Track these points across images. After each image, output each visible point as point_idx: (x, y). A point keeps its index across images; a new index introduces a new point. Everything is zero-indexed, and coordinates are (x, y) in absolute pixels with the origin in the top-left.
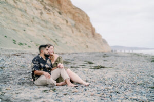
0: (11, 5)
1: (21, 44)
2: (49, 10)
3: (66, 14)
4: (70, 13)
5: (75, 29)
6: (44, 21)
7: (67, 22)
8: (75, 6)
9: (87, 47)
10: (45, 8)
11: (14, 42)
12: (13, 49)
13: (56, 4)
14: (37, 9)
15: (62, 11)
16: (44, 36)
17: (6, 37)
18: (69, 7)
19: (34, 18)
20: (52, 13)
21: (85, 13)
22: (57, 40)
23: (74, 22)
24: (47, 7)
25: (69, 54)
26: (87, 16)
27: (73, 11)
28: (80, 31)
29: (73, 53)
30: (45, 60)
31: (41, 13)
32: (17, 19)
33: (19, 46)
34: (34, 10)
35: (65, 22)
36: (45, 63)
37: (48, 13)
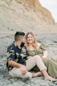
0: (7, 7)
1: (12, 30)
2: (28, 9)
3: (38, 11)
4: (40, 11)
5: (43, 20)
6: (26, 16)
7: (39, 16)
8: (43, 7)
9: (50, 30)
10: (26, 9)
11: (8, 28)
12: (7, 33)
13: (32, 6)
14: (21, 9)
15: (36, 10)
16: (26, 25)
17: (3, 26)
18: (40, 7)
19: (20, 15)
20: (30, 11)
21: (49, 11)
22: (33, 27)
23: (42, 16)
24: (27, 8)
25: (40, 35)
26: (50, 12)
27: (42, 10)
28: (46, 21)
29: (42, 35)
30: (20, 48)
31: (24, 12)
32: (10, 15)
33: (11, 31)
34: (20, 10)
35: (37, 16)
36: (20, 51)
37: (27, 12)
